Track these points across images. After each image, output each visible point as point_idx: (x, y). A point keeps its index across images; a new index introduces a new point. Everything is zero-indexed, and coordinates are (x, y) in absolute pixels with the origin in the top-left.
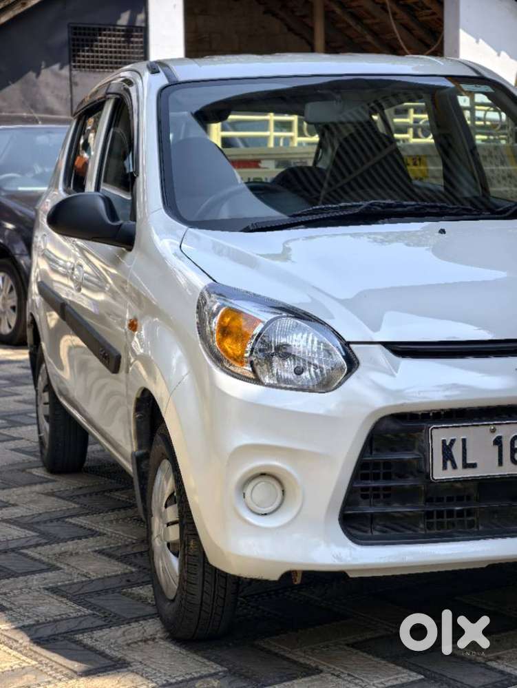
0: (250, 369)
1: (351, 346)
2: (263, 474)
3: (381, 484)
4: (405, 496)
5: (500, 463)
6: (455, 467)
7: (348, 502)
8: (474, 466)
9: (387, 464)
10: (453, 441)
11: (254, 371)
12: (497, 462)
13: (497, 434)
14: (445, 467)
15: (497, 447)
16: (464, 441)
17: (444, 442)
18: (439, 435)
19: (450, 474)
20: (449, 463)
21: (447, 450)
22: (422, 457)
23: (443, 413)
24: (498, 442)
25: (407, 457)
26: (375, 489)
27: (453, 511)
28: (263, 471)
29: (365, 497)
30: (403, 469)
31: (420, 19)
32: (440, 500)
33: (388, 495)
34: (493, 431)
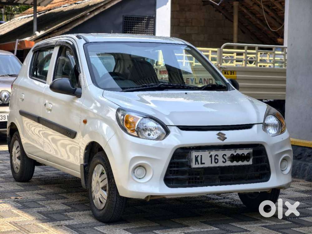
0: (136, 133)
1: (168, 126)
2: (140, 166)
3: (176, 169)
4: (183, 173)
5: (211, 163)
6: (198, 164)
7: (166, 175)
8: (204, 163)
9: (178, 163)
10: (198, 156)
11: (138, 134)
12: (210, 163)
13: (211, 154)
14: (196, 164)
15: (210, 158)
16: (201, 156)
17: (196, 156)
18: (194, 154)
19: (197, 166)
20: (197, 163)
21: (196, 158)
22: (189, 161)
23: (195, 147)
24: (211, 156)
25: (184, 160)
26: (174, 171)
27: (196, 177)
28: (140, 165)
29: (171, 173)
30: (183, 164)
31: (279, 15)
32: (193, 174)
33: (177, 172)
34: (210, 153)
